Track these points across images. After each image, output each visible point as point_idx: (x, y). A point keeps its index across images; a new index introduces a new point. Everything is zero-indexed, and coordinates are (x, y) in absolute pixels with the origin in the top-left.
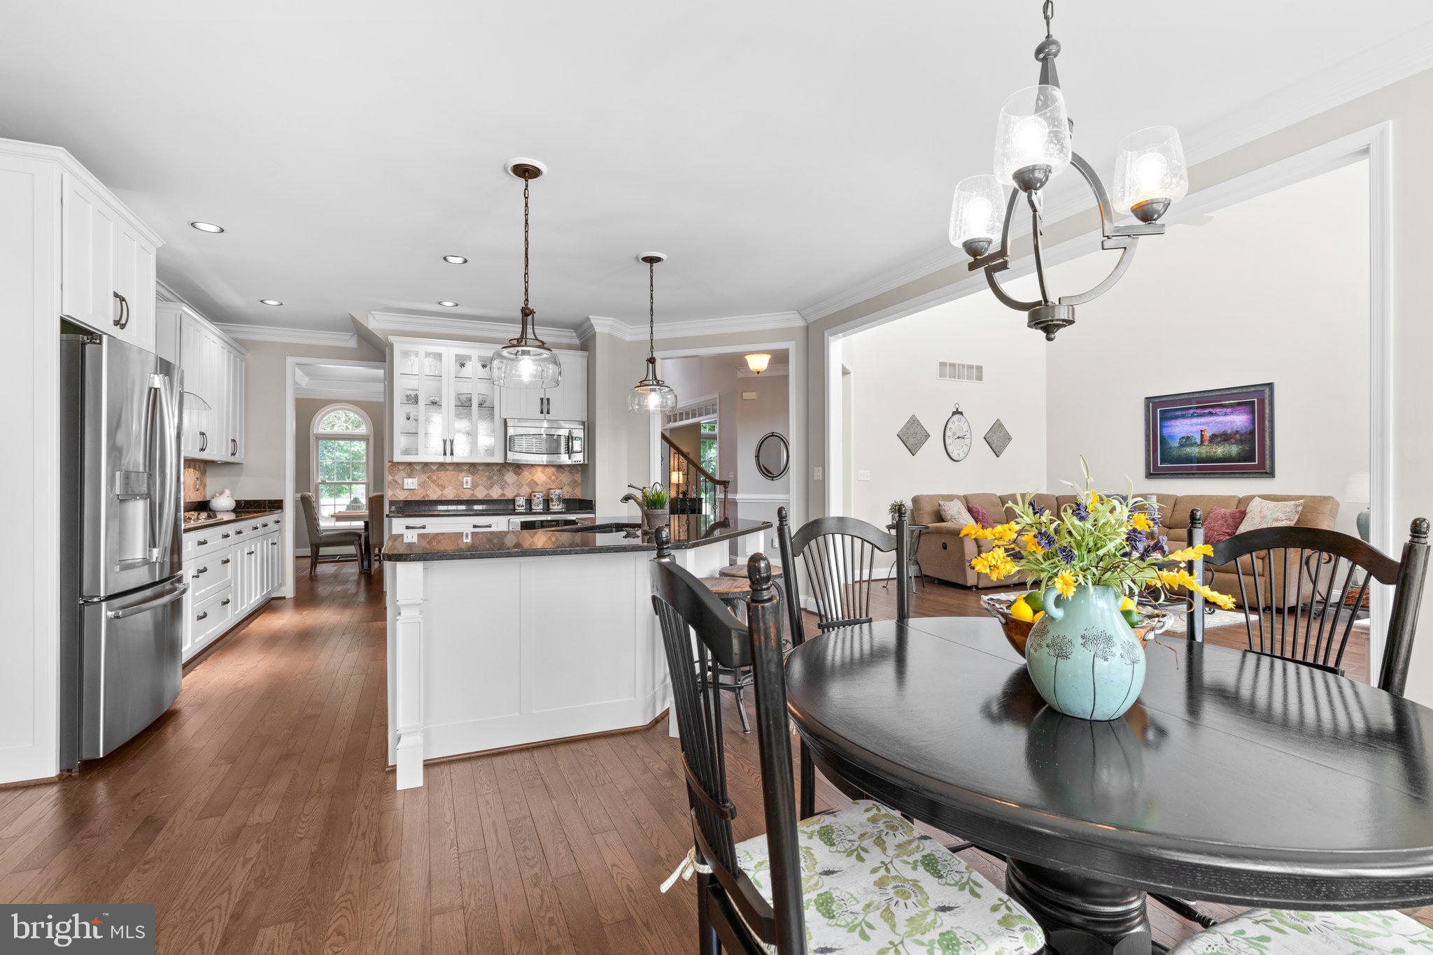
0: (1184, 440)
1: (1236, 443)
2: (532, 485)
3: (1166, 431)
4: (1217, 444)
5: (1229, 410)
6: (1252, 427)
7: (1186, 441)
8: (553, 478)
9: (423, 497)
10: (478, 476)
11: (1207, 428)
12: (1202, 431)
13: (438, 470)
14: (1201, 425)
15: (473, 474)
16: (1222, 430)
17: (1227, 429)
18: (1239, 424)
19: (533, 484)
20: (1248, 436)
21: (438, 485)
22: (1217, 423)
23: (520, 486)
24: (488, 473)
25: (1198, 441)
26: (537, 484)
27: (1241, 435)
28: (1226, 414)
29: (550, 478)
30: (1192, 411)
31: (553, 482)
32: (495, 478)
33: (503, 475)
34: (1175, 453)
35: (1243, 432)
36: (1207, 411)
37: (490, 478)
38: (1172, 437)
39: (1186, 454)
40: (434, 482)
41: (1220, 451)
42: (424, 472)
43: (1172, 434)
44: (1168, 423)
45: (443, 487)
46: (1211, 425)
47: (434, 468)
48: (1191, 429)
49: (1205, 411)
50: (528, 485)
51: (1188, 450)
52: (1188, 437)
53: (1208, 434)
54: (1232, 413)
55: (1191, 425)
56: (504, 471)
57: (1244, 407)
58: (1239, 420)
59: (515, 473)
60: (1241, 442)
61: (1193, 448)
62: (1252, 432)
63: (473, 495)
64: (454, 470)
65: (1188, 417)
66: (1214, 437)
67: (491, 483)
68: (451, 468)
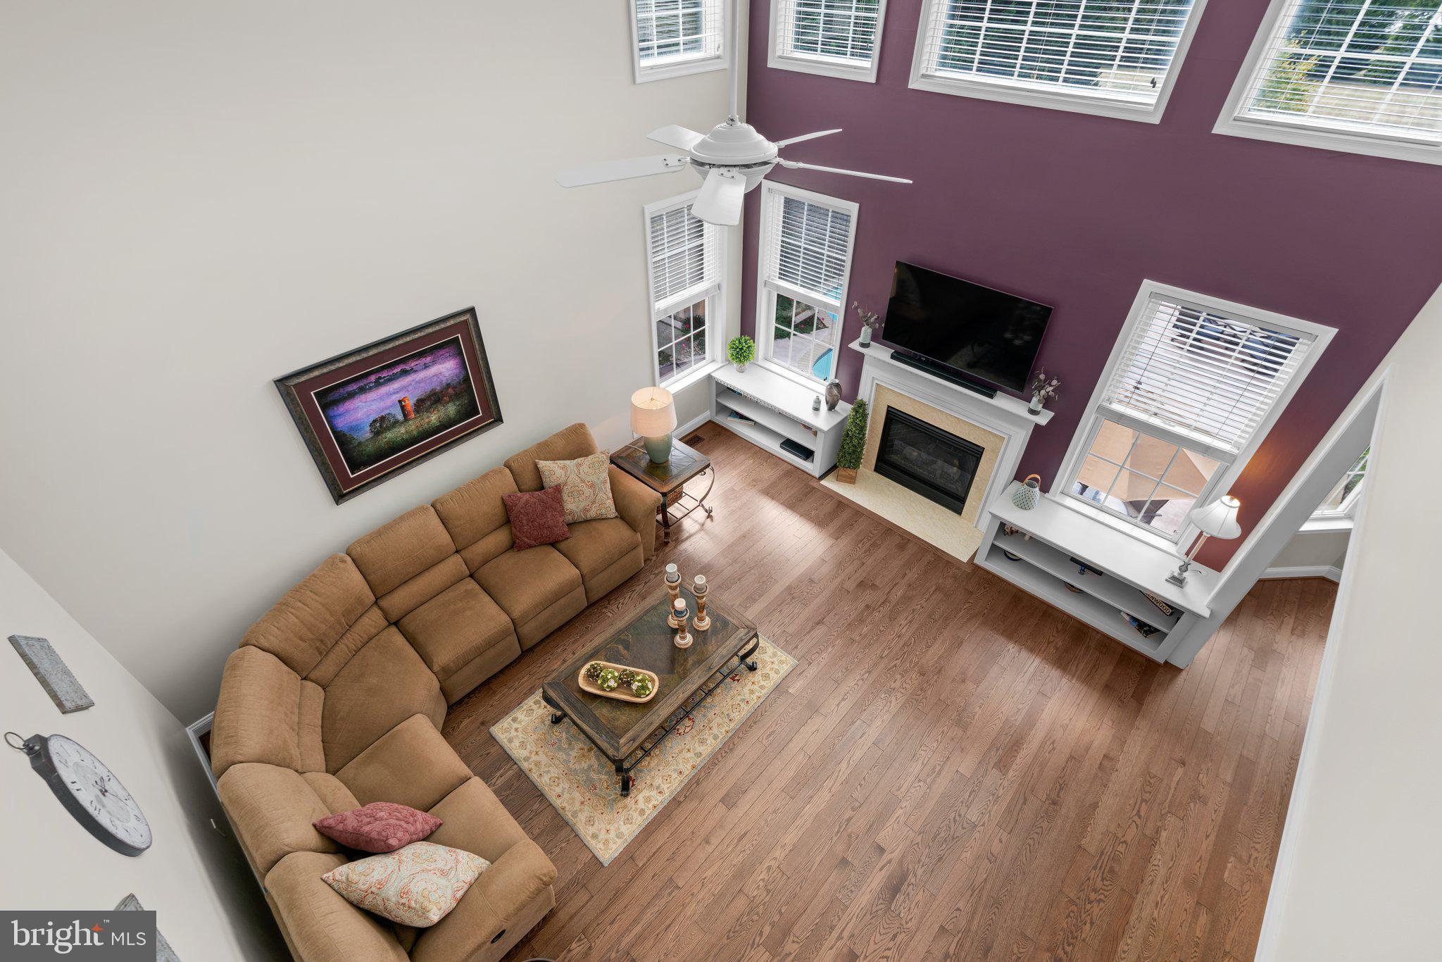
0: (378, 424)
1: (452, 399)
3: (341, 423)
4: (428, 410)
5: (428, 359)
6: (463, 372)
7: (381, 425)
11: (406, 395)
12: (400, 402)
14: (397, 392)
16: (428, 388)
17: (433, 386)
18: (447, 374)
20: (464, 386)
22: (419, 382)
25: (400, 417)
27: (454, 388)
28: (426, 367)
30: (373, 378)
34: (370, 448)
35: (455, 383)
36: (396, 370)
38: (356, 428)
39: (388, 443)
41: (434, 418)
43: (354, 424)
44: (342, 408)
46: (410, 388)
48: (382, 404)
49: (395, 371)
51: (389, 435)
52: (383, 419)
53: (410, 403)
54: (434, 362)
55: (382, 398)
57: (447, 350)
58: (444, 369)
60: (456, 396)
61: (396, 430)
62: (467, 379)
65: (371, 388)
66: (421, 405)
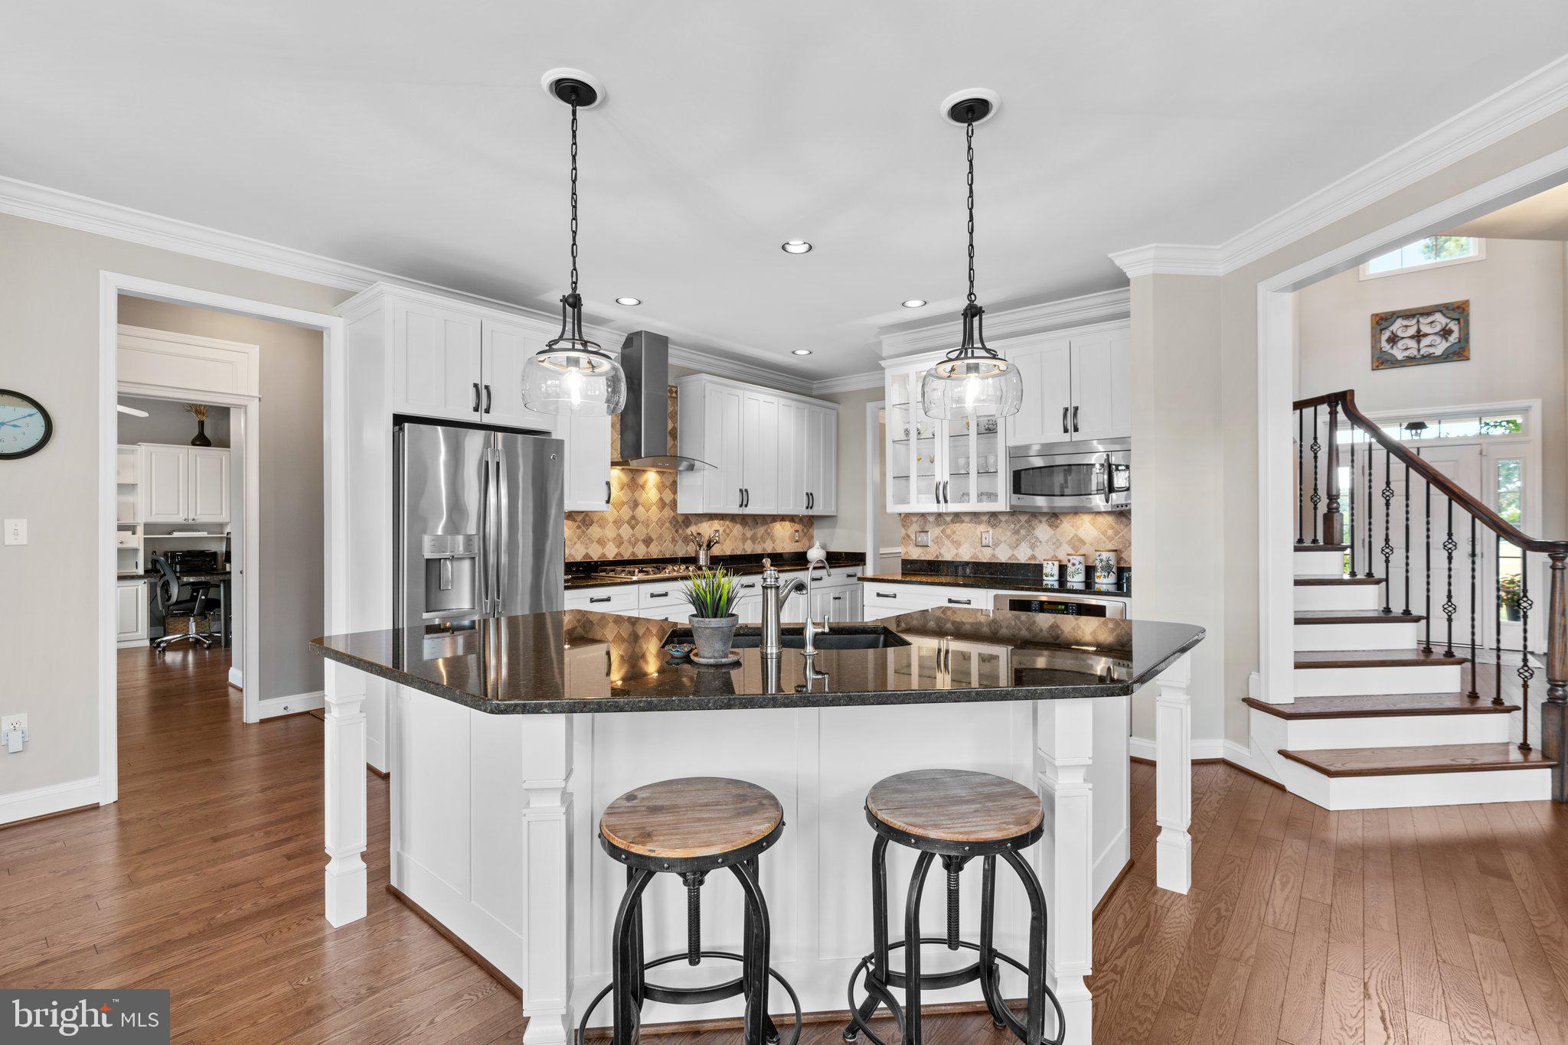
2: (1077, 544)
8: (1110, 532)
9: (937, 556)
10: (1001, 530)
13: (953, 521)
15: (994, 526)
19: (1077, 542)
21: (953, 542)
23: (1058, 544)
24: (1013, 526)
26: (1083, 542)
29: (1104, 533)
31: (1110, 539)
32: (1023, 532)
33: (1034, 529)
37: (1017, 532)
40: (948, 537)
42: (938, 525)
45: (957, 544)
47: (948, 519)
50: (1070, 543)
56: (1035, 522)
59: (1050, 526)
63: (994, 556)
64: (971, 522)
67: (1017, 540)
68: (967, 519)
